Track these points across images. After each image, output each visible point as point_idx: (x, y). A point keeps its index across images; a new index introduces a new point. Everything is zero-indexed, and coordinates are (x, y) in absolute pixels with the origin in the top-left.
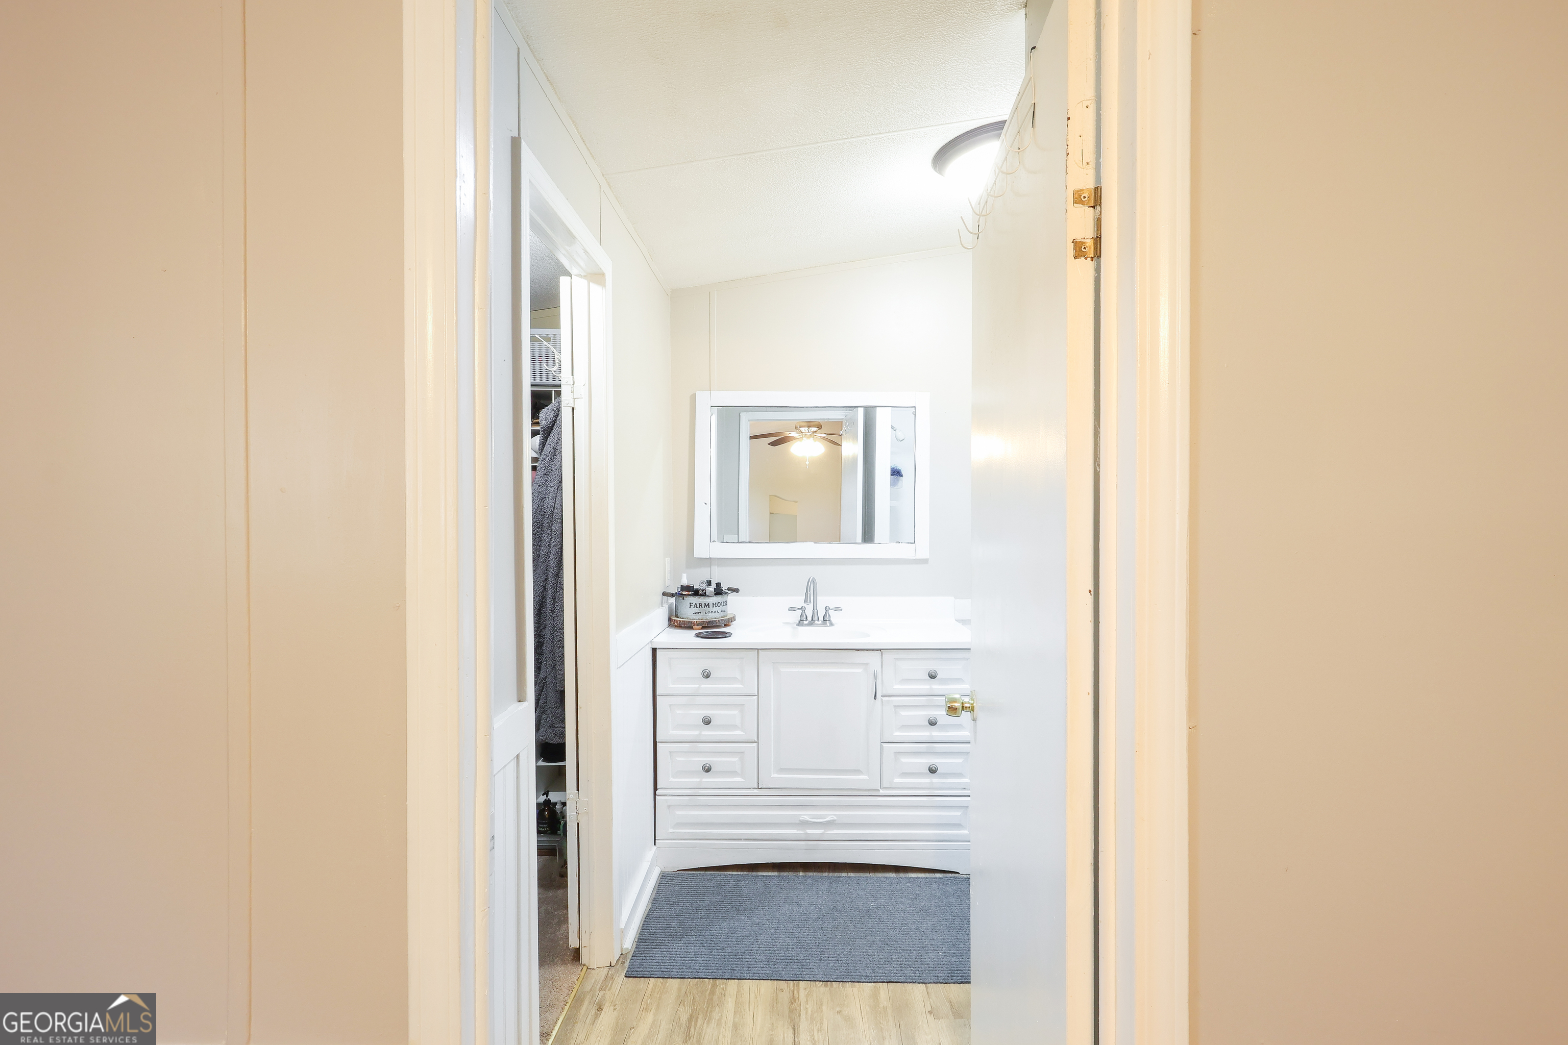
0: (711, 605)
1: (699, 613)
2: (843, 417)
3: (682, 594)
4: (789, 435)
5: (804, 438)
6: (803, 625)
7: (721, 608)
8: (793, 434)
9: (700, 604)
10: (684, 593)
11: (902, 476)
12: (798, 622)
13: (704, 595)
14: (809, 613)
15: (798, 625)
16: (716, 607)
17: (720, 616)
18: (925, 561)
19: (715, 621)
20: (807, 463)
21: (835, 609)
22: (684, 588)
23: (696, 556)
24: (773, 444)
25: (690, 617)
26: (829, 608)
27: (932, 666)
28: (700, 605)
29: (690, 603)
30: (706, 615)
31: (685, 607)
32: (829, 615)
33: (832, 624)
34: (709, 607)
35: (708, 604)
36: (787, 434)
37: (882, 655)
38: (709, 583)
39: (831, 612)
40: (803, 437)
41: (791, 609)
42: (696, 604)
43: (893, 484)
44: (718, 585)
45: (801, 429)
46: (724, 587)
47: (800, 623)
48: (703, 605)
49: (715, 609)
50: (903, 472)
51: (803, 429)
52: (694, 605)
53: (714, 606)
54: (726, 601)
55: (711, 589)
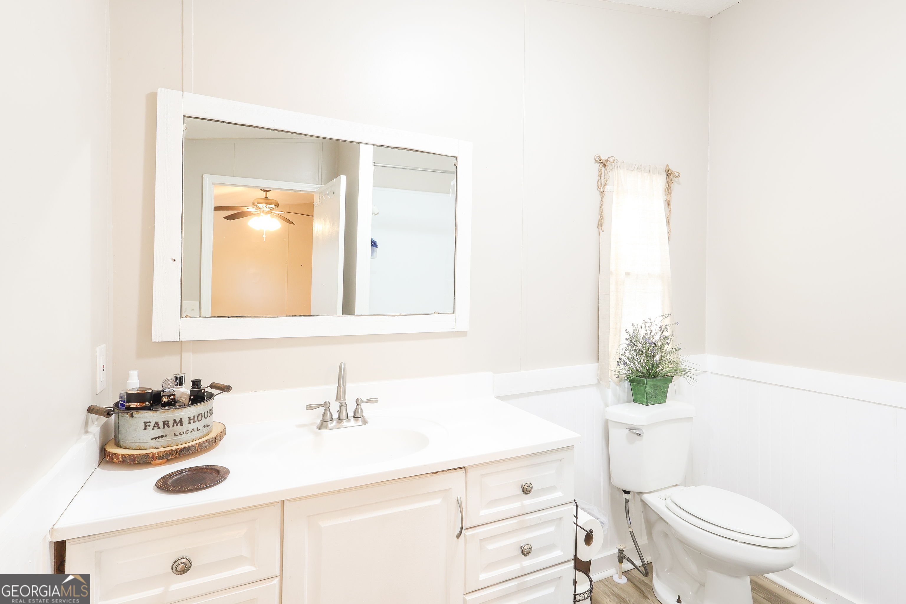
0: (185, 421)
1: (163, 436)
2: (314, 190)
3: (129, 408)
4: (248, 210)
5: (262, 214)
6: (326, 428)
7: (204, 422)
8: (251, 209)
9: (164, 422)
10: (133, 405)
11: (377, 247)
12: (318, 422)
13: (172, 403)
14: (334, 408)
15: (320, 427)
16: (194, 422)
17: (201, 434)
18: (464, 334)
19: (193, 446)
20: (264, 236)
21: (369, 401)
22: (131, 397)
23: (154, 340)
24: (229, 218)
25: (147, 445)
26: (362, 401)
27: (524, 478)
28: (166, 424)
29: (145, 423)
30: (177, 438)
31: (135, 430)
32: (362, 410)
33: (365, 422)
34: (182, 425)
35: (181, 421)
36: (245, 209)
37: (466, 473)
38: (180, 381)
39: (364, 405)
40: (260, 213)
41: (310, 407)
42: (157, 423)
43: (372, 252)
44: (196, 383)
45: (259, 205)
46: (205, 384)
47: (323, 425)
48: (171, 423)
49: (193, 426)
50: (378, 244)
51: (260, 206)
52: (152, 425)
53: (192, 421)
54: (211, 410)
55: (185, 390)
